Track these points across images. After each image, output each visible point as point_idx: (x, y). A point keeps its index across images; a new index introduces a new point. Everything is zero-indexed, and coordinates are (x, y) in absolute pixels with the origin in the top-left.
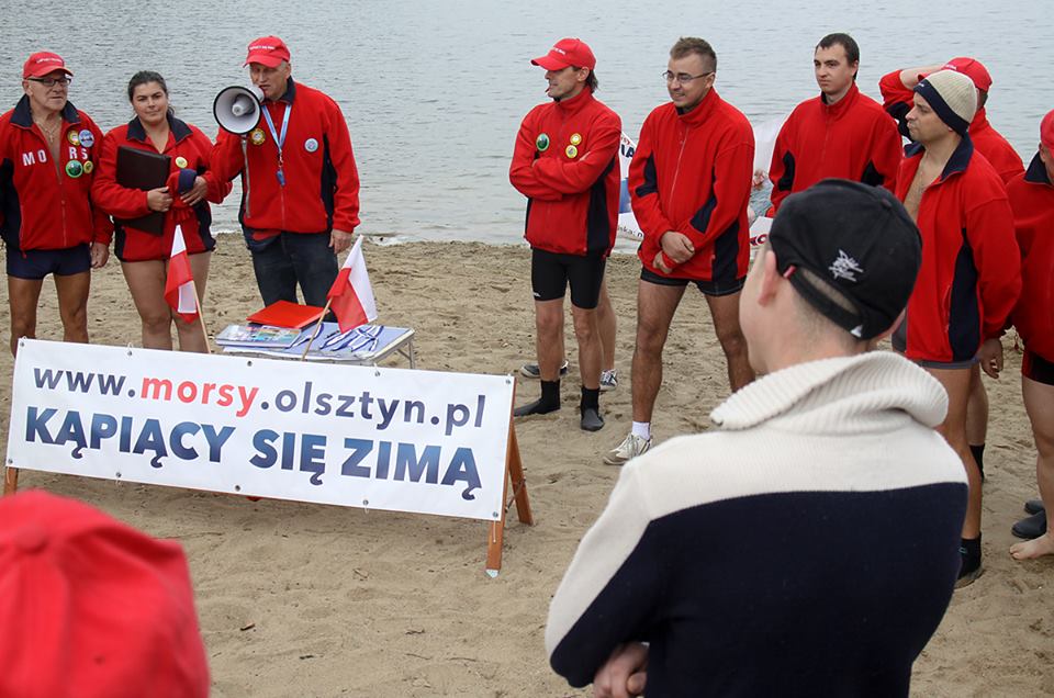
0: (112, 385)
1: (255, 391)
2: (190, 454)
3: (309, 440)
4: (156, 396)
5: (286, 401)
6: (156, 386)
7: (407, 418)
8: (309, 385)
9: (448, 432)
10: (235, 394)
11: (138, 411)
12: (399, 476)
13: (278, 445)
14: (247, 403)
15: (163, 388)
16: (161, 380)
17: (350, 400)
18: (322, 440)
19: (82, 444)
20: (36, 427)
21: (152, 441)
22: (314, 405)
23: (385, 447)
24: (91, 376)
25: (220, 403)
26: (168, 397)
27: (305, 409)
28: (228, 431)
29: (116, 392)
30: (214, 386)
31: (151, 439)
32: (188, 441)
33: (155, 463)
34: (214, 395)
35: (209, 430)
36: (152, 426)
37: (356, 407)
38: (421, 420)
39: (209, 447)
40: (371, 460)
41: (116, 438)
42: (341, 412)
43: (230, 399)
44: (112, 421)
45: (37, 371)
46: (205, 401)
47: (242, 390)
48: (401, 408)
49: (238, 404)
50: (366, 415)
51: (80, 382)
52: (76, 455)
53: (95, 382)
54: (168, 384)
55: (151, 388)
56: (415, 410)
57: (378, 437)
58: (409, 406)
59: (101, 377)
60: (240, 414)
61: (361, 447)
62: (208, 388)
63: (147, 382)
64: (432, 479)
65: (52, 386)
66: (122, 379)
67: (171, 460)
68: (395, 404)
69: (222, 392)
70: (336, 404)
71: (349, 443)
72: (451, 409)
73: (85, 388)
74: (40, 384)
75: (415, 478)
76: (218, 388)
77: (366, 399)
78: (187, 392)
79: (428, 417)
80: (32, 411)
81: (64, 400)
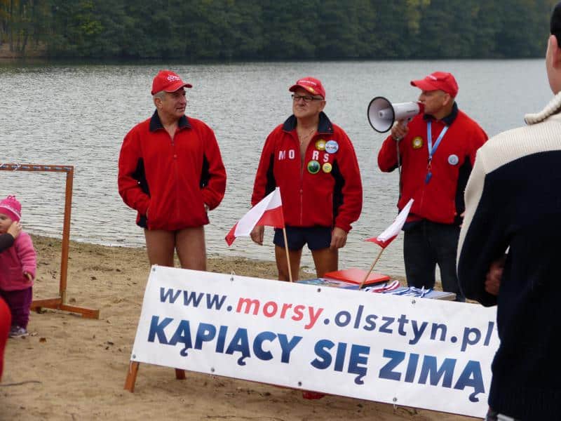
0: (216, 302)
1: (320, 311)
2: (267, 356)
3: (357, 349)
4: (247, 311)
5: (343, 319)
6: (247, 304)
7: (433, 337)
8: (361, 308)
9: (463, 349)
10: (306, 312)
11: (232, 321)
12: (422, 381)
13: (333, 352)
14: (314, 319)
15: (253, 306)
16: (252, 299)
17: (391, 320)
18: (366, 350)
19: (188, 345)
20: (156, 330)
21: (240, 345)
22: (363, 322)
23: (414, 358)
24: (201, 295)
25: (294, 318)
26: (256, 312)
27: (357, 326)
28: (297, 340)
29: (218, 307)
30: (290, 306)
31: (240, 343)
32: (266, 346)
33: (241, 362)
34: (290, 312)
35: (283, 338)
36: (242, 333)
37: (395, 326)
38: (443, 338)
39: (281, 351)
40: (402, 368)
41: (214, 342)
42: (383, 329)
43: (301, 315)
44: (212, 329)
45: (162, 290)
46: (283, 316)
47: (311, 309)
48: (429, 329)
49: (306, 320)
50: (402, 333)
51: (193, 299)
52: (183, 353)
53: (204, 300)
54: (257, 303)
55: (245, 305)
56: (439, 331)
57: (409, 350)
58: (435, 327)
59: (209, 296)
60: (308, 327)
61: (396, 357)
62: (286, 307)
63: (241, 301)
64: (447, 383)
65: (172, 301)
66: (224, 298)
67: (253, 359)
68: (424, 325)
69: (296, 310)
70: (380, 323)
71: (387, 353)
72: (467, 331)
73: (196, 304)
74: (163, 299)
75: (434, 382)
76: (293, 307)
77: (403, 320)
78: (270, 310)
79: (449, 336)
80: (155, 319)
81: (180, 311)
